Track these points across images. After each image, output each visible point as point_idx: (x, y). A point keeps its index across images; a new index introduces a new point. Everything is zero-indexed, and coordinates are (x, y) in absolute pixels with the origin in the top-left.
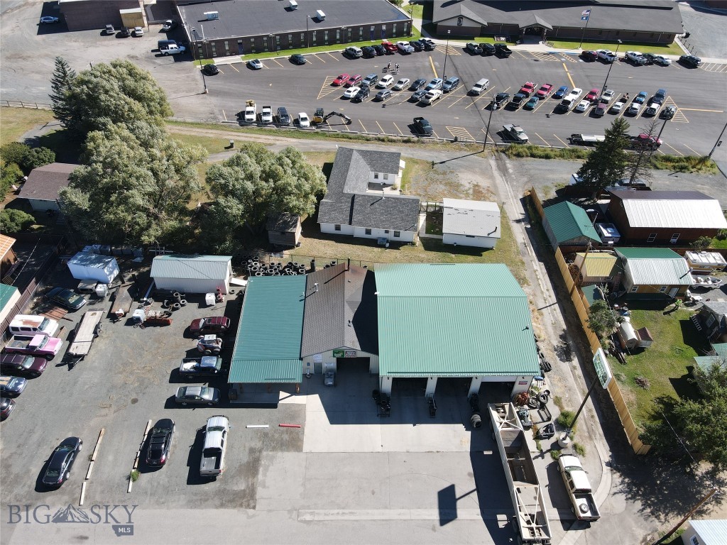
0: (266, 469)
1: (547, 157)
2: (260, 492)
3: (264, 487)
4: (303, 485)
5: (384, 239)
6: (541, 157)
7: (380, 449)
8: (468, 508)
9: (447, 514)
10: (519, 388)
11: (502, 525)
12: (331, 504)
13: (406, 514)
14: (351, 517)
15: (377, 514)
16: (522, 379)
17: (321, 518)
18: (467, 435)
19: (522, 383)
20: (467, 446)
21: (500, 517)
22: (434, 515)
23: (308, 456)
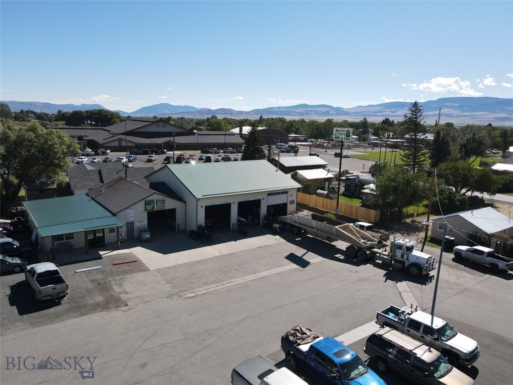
0: (120, 285)
3: (126, 293)
4: (169, 283)
8: (313, 258)
9: (303, 263)
10: (291, 208)
11: (342, 257)
12: (206, 284)
13: (274, 271)
14: (232, 284)
15: (251, 277)
16: (290, 199)
17: (204, 292)
18: (277, 237)
19: (292, 202)
20: (283, 240)
21: (337, 256)
22: (294, 266)
23: (159, 271)
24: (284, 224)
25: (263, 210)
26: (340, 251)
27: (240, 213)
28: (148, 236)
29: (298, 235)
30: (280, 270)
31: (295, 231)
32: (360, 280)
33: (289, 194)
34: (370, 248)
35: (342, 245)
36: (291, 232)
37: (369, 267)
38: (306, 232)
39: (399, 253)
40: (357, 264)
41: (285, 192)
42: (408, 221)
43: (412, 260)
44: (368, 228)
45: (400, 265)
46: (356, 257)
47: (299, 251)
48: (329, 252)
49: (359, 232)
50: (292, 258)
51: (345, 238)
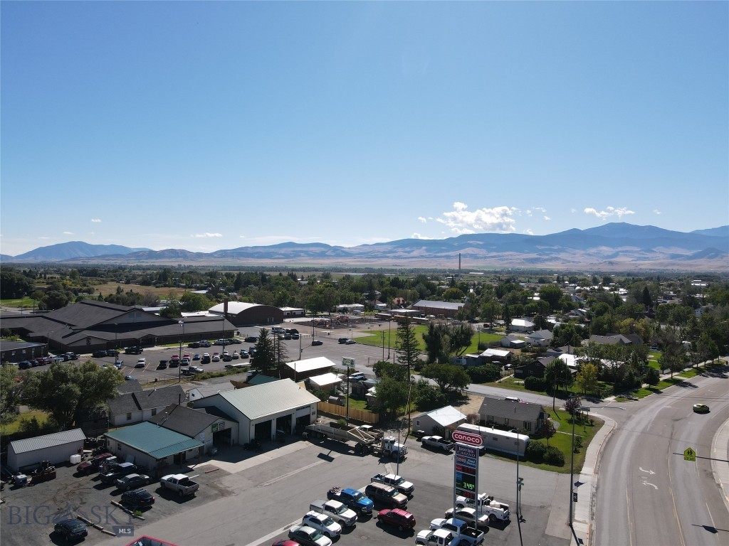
0: (222, 484)
3: (229, 487)
4: (249, 480)
7: (272, 459)
8: (334, 455)
9: (330, 459)
10: (313, 418)
11: (353, 452)
12: (272, 477)
13: (311, 466)
14: (288, 476)
15: (298, 471)
16: (312, 411)
17: (273, 482)
18: (307, 442)
19: (314, 413)
20: (311, 444)
21: (350, 451)
22: (323, 461)
23: (238, 473)
24: (310, 431)
25: (294, 422)
26: (351, 448)
27: (278, 427)
28: (216, 451)
29: (322, 438)
30: (315, 464)
31: (319, 436)
32: (364, 465)
33: (312, 407)
34: (371, 443)
35: (352, 444)
36: (317, 437)
37: (370, 456)
38: (326, 436)
39: (386, 445)
40: (363, 456)
41: (308, 406)
42: (400, 419)
44: (370, 429)
45: (387, 454)
46: (362, 451)
47: (326, 451)
48: (344, 449)
49: (363, 434)
50: (321, 456)
51: (354, 439)
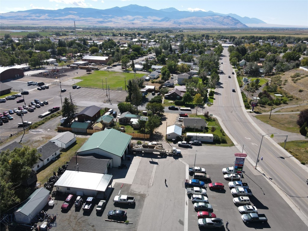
0: (135, 191)
1: (43, 123)
2: (142, 193)
3: (140, 192)
4: (142, 185)
5: (53, 158)
6: (42, 124)
7: (136, 171)
8: (155, 160)
9: (156, 163)
11: (160, 157)
13: (155, 169)
14: (153, 177)
15: (153, 173)
17: (152, 183)
18: (138, 157)
20: (141, 157)
21: (158, 156)
22: (156, 165)
23: (133, 183)
35: (158, 153)
36: (139, 154)
38: (141, 151)
42: (154, 133)
43: (177, 152)
44: (157, 144)
45: (174, 154)
46: (163, 155)
